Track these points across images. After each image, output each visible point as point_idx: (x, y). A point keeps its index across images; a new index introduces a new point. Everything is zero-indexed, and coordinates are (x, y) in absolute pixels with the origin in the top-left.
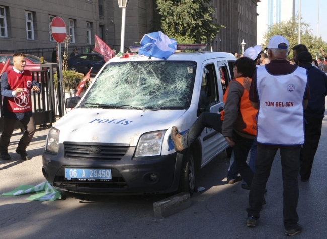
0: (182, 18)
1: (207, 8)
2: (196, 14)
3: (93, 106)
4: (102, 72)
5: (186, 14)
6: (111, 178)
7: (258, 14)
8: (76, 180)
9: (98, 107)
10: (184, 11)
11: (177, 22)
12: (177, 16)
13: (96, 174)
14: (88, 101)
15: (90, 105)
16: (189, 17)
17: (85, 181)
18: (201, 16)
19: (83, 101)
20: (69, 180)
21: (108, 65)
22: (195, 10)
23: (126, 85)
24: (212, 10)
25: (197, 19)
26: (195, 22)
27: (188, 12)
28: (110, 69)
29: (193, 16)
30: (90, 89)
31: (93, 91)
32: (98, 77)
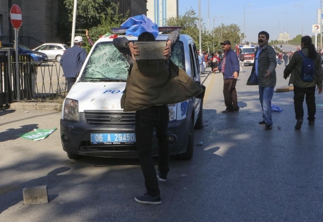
0: (88, 11)
1: (110, 3)
2: (100, 8)
3: (93, 80)
4: (94, 51)
5: (91, 7)
6: (135, 141)
7: (148, 10)
8: (102, 144)
9: (100, 81)
10: (88, 5)
11: (82, 15)
12: (82, 9)
13: (121, 138)
14: (88, 75)
15: (90, 80)
16: (94, 11)
17: (110, 145)
18: (104, 10)
19: (82, 76)
20: (95, 145)
21: (99, 44)
22: (99, 4)
23: (120, 62)
24: (115, 5)
25: (101, 12)
26: (99, 15)
27: (92, 6)
28: (102, 48)
29: (97, 9)
30: (87, 65)
31: (90, 67)
32: (91, 55)
